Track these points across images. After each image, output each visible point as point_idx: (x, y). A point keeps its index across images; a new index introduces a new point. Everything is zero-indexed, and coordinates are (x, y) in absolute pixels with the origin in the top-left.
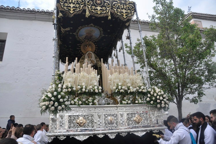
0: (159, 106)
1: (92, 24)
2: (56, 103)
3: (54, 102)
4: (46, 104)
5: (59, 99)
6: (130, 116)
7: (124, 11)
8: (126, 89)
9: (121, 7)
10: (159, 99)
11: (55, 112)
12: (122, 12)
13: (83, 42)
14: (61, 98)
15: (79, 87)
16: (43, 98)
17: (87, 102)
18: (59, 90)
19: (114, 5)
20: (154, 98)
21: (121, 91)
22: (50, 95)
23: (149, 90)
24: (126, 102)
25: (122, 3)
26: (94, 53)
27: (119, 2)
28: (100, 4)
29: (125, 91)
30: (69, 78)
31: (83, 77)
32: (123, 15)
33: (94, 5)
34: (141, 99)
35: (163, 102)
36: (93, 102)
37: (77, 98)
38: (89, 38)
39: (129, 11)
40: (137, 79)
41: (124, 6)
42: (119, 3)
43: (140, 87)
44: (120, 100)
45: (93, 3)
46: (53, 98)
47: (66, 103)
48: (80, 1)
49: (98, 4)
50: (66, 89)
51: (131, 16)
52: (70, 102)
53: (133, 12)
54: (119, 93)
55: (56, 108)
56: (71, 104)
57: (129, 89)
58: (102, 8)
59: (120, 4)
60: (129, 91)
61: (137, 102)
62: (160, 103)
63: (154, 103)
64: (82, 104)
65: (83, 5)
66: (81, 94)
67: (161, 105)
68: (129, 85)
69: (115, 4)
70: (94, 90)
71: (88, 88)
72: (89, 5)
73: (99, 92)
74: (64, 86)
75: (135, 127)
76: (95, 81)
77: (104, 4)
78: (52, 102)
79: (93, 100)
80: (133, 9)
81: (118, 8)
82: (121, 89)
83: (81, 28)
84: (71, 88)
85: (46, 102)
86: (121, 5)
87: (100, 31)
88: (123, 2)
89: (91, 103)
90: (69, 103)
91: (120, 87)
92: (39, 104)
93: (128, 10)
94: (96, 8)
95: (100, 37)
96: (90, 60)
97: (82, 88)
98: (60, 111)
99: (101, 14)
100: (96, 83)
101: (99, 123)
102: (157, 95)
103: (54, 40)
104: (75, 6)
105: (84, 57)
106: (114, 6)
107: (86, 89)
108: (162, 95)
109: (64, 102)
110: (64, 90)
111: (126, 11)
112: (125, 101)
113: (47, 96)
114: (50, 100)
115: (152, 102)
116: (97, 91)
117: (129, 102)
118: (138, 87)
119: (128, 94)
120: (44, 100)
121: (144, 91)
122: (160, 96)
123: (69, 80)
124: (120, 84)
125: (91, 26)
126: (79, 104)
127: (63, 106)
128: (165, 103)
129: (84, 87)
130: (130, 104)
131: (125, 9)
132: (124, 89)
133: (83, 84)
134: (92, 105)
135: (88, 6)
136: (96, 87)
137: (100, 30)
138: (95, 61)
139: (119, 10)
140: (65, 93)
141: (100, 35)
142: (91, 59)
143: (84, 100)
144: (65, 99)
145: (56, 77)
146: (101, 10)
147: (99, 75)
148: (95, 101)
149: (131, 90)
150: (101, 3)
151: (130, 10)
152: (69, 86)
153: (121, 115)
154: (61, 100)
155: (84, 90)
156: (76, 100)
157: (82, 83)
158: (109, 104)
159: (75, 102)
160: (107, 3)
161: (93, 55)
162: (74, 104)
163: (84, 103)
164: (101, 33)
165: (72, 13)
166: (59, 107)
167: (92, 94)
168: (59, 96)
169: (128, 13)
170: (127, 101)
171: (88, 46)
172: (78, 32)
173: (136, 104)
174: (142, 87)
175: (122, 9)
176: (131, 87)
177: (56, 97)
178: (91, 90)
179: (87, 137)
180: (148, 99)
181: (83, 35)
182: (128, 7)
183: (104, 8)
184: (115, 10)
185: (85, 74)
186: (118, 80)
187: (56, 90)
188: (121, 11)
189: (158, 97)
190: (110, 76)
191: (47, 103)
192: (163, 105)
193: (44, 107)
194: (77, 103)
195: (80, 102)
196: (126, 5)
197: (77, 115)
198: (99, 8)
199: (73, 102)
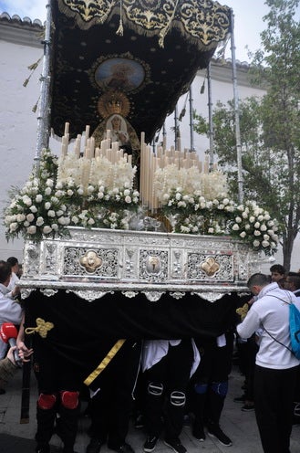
0: (256, 243)
1: (128, 53)
2: (40, 219)
3: (36, 216)
4: (19, 220)
5: (47, 211)
6: (195, 259)
7: (205, 28)
8: (192, 201)
9: (199, 16)
10: (259, 229)
11: (37, 236)
12: (201, 30)
13: (103, 93)
14: (51, 209)
15: (91, 188)
16: (12, 205)
17: (105, 221)
18: (48, 191)
19: (184, 11)
20: (248, 227)
21: (180, 204)
22: (27, 201)
23: (241, 207)
24: (188, 229)
25: (201, 7)
26: (127, 119)
27: (195, 3)
28: (152, 6)
29: (189, 204)
30: (70, 166)
31: (101, 167)
32: (202, 37)
33: (139, 7)
34: (220, 224)
35: (265, 236)
36: (118, 223)
37: (85, 212)
38: (118, 84)
39: (216, 29)
40: (216, 182)
41: (205, 15)
42: (196, 7)
43: (221, 200)
44: (175, 222)
46: (33, 208)
47: (62, 220)
49: (147, 5)
50: (62, 189)
51: (220, 40)
52: (71, 218)
53: (224, 31)
54: (175, 208)
55: (39, 230)
56: (72, 224)
57: (197, 202)
58: (155, 16)
59: (197, 10)
60: (197, 206)
61: (211, 230)
62: (261, 238)
63: (246, 237)
64: (94, 226)
66: (94, 203)
67: (261, 242)
68: (198, 193)
69: (187, 8)
70: (123, 197)
71: (110, 192)
72: (128, 5)
73: (132, 202)
74: (59, 184)
75: (203, 283)
76: (125, 178)
77: (162, 6)
78: (31, 217)
79: (120, 218)
80: (226, 25)
81: (191, 19)
82: (181, 199)
83: (103, 61)
84: (74, 188)
85: (19, 215)
86: (200, 12)
87: (145, 71)
88: (205, 5)
89: (115, 225)
90: (68, 220)
91: (178, 196)
92: (4, 218)
93: (215, 25)
94: (142, 14)
95: (142, 84)
96: (117, 133)
97: (97, 191)
98: (47, 235)
99: (152, 29)
100: (128, 183)
101: (129, 268)
102: (256, 220)
103: (42, 79)
104: (95, 4)
105: (105, 125)
106: (183, 14)
107: (105, 194)
108: (266, 222)
109: (57, 217)
110: (59, 193)
111: (209, 28)
112: (187, 226)
113: (21, 202)
114: (27, 211)
115: (243, 234)
116: (128, 199)
117: (196, 229)
118: (217, 198)
119: (194, 212)
120: (15, 211)
121: (228, 208)
122: (261, 223)
123: (70, 171)
124: (178, 189)
125: (127, 57)
126: (88, 225)
127: (55, 226)
128: (271, 240)
129: (102, 188)
130: (196, 233)
131: (209, 24)
132: (186, 201)
133: (100, 183)
134: (116, 228)
135: (125, 7)
136: (127, 192)
137: (144, 67)
138: (127, 137)
139: (194, 25)
140: (61, 198)
141: (145, 81)
142: (120, 132)
143: (100, 217)
144: (60, 213)
145: (43, 164)
146: (153, 19)
147: (135, 167)
148: (123, 221)
149: (202, 204)
150: (155, 3)
151: (218, 26)
152: (70, 184)
153: (176, 254)
154: (51, 213)
155: (100, 195)
156: (82, 216)
157: (98, 180)
158: (152, 229)
159: (80, 219)
160: (169, 3)
161: (124, 123)
162: (79, 224)
163: (99, 223)
164: (145, 77)
165: (88, 21)
166: (47, 227)
167: (118, 205)
168: (48, 205)
169: (214, 33)
170: (191, 226)
171: (114, 102)
172: (96, 69)
173: (210, 234)
174: (226, 201)
175: (202, 22)
176: (202, 198)
177: (40, 205)
178: (117, 196)
179: (102, 294)
180: (236, 227)
181: (105, 78)
182: (216, 20)
183: (160, 16)
184: (186, 22)
185: (106, 161)
186: (176, 181)
187: (41, 191)
188: (199, 27)
189: (257, 225)
190: (158, 171)
191: (20, 217)
192: (265, 243)
193: (14, 225)
194: (84, 223)
195: (92, 221)
196: (210, 14)
197: (84, 248)
198: (149, 15)
199: (75, 219)
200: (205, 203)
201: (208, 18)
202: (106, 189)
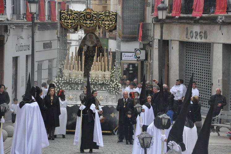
3: (57, 88)
7: (107, 23)
9: (105, 19)
14: (61, 86)
17: (74, 88)
19: (100, 18)
28: (89, 19)
29: (96, 82)
32: (106, 27)
33: (85, 20)
37: (69, 86)
39: (111, 23)
45: (85, 18)
48: (75, 17)
51: (112, 26)
53: (114, 23)
56: (66, 89)
57: (98, 82)
58: (90, 22)
61: (101, 89)
64: (71, 90)
65: (77, 21)
66: (71, 83)
69: (101, 17)
70: (78, 82)
72: (82, 20)
74: (63, 79)
77: (92, 18)
80: (114, 20)
82: (93, 82)
86: (105, 17)
88: (107, 14)
90: (65, 88)
93: (110, 21)
94: (86, 22)
96: (91, 41)
99: (89, 27)
104: (72, 22)
110: (62, 82)
116: (79, 83)
118: (105, 80)
121: (107, 83)
124: (93, 78)
126: (69, 89)
129: (73, 80)
131: (108, 21)
133: (73, 78)
134: (76, 90)
138: (96, 42)
139: (103, 22)
142: (92, 40)
144: (63, 87)
148: (78, 88)
150: (90, 17)
151: (112, 21)
152: (65, 79)
155: (73, 82)
156: (68, 87)
160: (95, 16)
162: (67, 89)
165: (70, 28)
168: (60, 86)
175: (106, 21)
179: (73, 105)
182: (111, 19)
183: (92, 22)
184: (100, 22)
187: (58, 82)
188: (105, 23)
195: (70, 88)
196: (109, 17)
198: (88, 22)
199: (66, 88)
200: (100, 82)
201: (108, 19)
202: (74, 80)
